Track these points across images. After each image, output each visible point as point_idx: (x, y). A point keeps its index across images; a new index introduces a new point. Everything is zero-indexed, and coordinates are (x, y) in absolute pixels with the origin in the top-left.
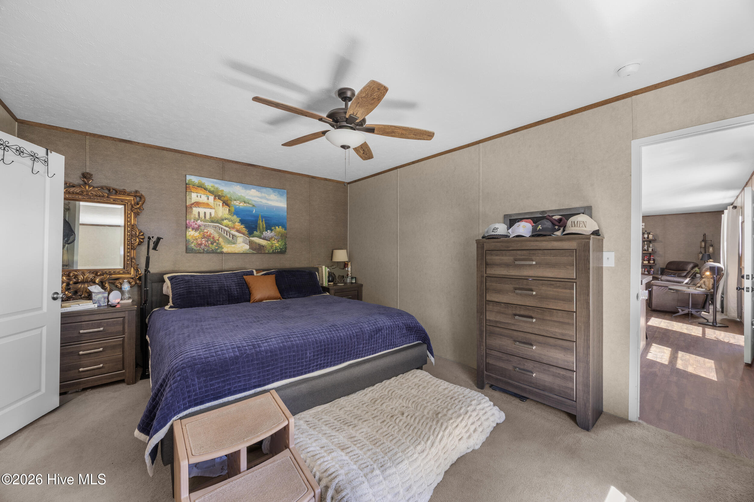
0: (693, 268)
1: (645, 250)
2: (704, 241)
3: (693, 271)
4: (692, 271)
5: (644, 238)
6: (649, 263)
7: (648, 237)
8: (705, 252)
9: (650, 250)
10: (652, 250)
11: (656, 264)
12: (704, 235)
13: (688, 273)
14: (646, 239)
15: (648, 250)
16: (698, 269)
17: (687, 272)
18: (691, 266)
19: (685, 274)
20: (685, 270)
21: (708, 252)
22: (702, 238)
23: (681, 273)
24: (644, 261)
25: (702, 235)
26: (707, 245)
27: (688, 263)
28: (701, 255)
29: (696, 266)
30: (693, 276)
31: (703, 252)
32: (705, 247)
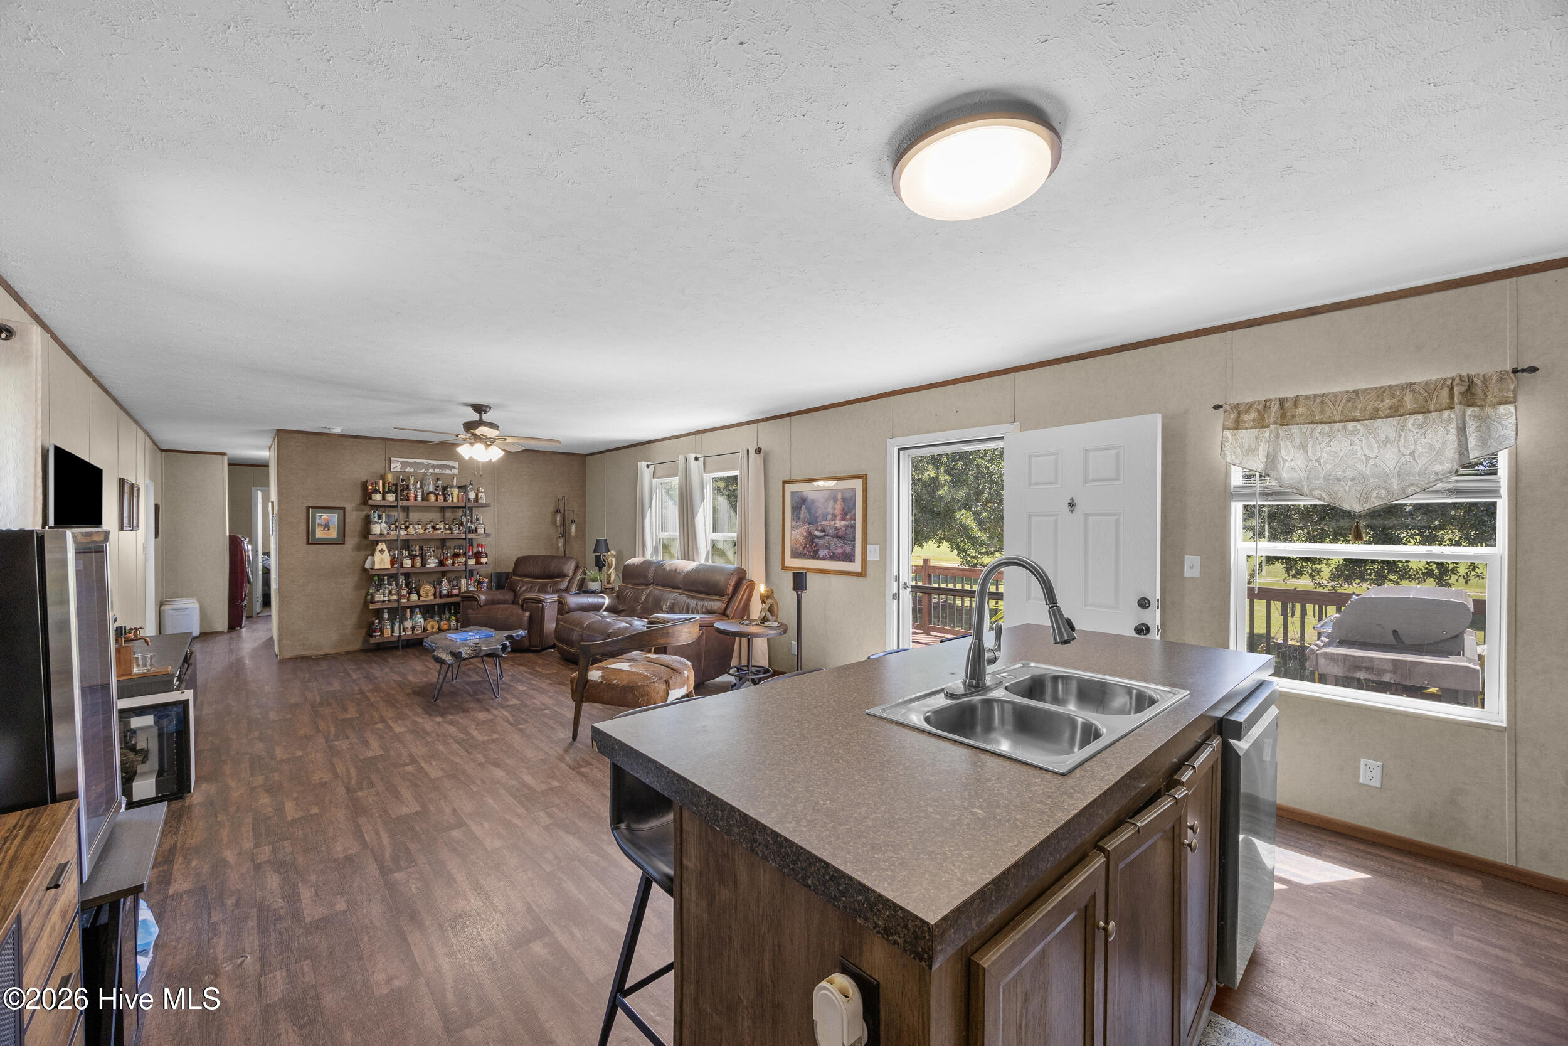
0: (577, 570)
2: (561, 512)
5: (469, 500)
7: (476, 499)
13: (570, 582)
14: (474, 505)
17: (569, 578)
19: (564, 585)
20: (565, 576)
23: (557, 583)
28: (561, 542)
29: (577, 565)
32: (563, 524)
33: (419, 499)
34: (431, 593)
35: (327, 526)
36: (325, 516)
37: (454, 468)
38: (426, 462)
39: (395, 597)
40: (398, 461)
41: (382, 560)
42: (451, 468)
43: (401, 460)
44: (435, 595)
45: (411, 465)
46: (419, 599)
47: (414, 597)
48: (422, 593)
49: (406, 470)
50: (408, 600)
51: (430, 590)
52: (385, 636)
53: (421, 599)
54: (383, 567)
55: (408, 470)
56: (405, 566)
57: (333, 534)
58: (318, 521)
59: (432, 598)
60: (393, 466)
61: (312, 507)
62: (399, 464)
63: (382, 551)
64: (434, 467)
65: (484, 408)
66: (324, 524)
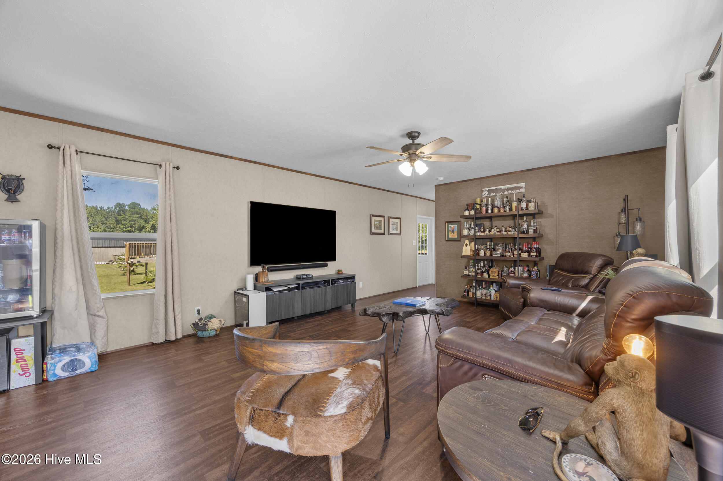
0: (602, 268)
1: (523, 232)
2: (625, 211)
3: (601, 276)
4: (599, 275)
5: (522, 209)
6: (529, 255)
7: (527, 208)
8: (628, 232)
9: (531, 232)
10: (535, 231)
11: (542, 259)
12: (626, 199)
13: (592, 279)
14: (525, 212)
15: (527, 232)
16: (613, 270)
17: (591, 276)
18: (598, 263)
20: (587, 273)
21: (634, 232)
22: (621, 206)
23: (578, 279)
24: (522, 252)
25: (622, 200)
26: (630, 219)
27: (591, 257)
28: (618, 240)
29: (608, 263)
30: (602, 288)
31: (623, 233)
32: (627, 224)
33: (490, 211)
34: (496, 274)
35: (453, 232)
36: (452, 226)
37: (522, 188)
38: (502, 187)
39: (474, 274)
40: (486, 190)
41: (466, 250)
42: (519, 188)
43: (487, 189)
44: (498, 275)
45: (493, 191)
46: (489, 277)
47: (485, 275)
48: (490, 273)
49: (491, 195)
50: (482, 276)
51: (496, 272)
52: (470, 296)
53: (491, 277)
54: (466, 255)
55: (492, 194)
56: (480, 255)
57: (456, 236)
58: (449, 229)
59: (497, 277)
60: (483, 194)
61: (447, 222)
62: (487, 191)
63: (466, 245)
64: (508, 189)
65: (413, 134)
66: (452, 230)
